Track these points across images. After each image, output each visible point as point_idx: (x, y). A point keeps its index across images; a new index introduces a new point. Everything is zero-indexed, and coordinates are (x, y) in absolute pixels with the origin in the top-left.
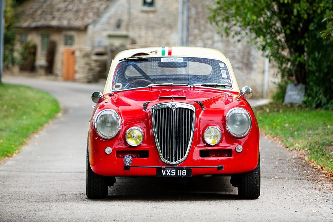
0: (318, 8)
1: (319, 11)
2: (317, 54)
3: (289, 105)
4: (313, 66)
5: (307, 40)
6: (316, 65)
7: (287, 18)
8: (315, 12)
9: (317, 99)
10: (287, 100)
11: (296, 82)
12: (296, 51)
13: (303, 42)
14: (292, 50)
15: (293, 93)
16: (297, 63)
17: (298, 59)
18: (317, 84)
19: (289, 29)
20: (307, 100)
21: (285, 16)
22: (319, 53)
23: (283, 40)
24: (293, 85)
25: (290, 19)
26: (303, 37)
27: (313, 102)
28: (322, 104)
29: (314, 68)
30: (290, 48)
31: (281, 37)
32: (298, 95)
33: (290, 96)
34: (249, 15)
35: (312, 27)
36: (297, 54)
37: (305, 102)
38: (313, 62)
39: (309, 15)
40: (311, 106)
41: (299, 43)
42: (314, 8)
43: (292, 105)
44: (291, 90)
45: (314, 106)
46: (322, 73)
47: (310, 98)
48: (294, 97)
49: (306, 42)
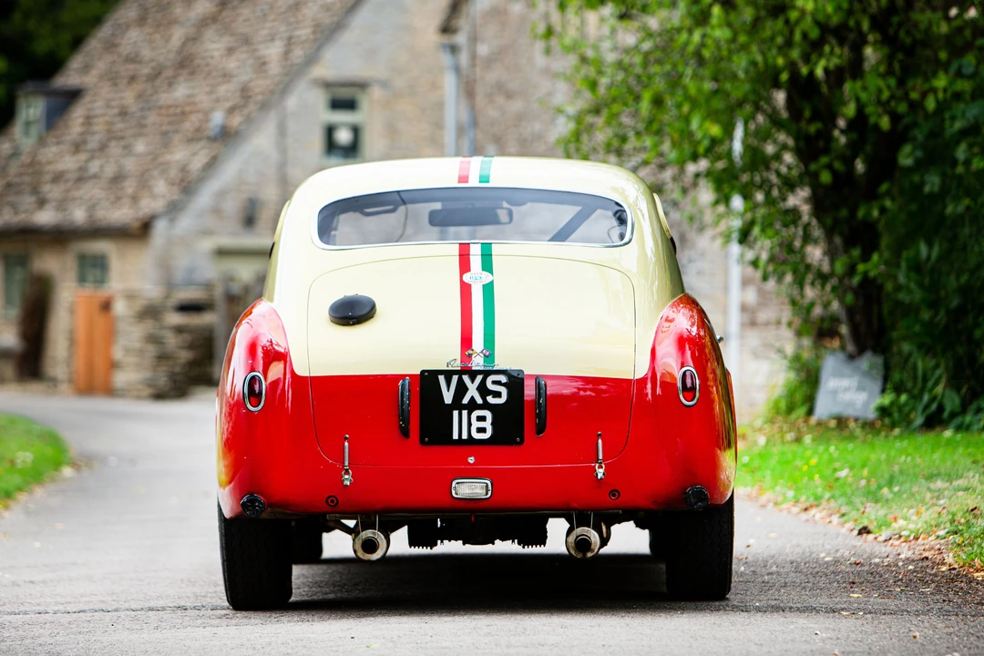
0: (924, 95)
1: (931, 104)
2: (923, 249)
3: (833, 423)
4: (913, 285)
5: (888, 203)
6: (921, 285)
7: (819, 133)
8: (916, 106)
9: (926, 398)
10: (824, 407)
11: (851, 347)
12: (849, 243)
13: (875, 213)
14: (838, 240)
15: (845, 383)
16: (856, 280)
17: (861, 268)
18: (927, 350)
19: (829, 167)
20: (892, 403)
21: (813, 129)
22: (930, 245)
23: (806, 209)
24: (841, 356)
25: (829, 138)
26: (872, 195)
27: (914, 409)
28: (946, 414)
29: (918, 295)
30: (829, 233)
31: (798, 199)
32: (861, 388)
33: (835, 392)
34: (695, 124)
35: (906, 158)
36: (856, 252)
37: (883, 411)
38: (913, 275)
39: (895, 118)
40: (909, 423)
41: (861, 213)
42: (914, 95)
43: (841, 422)
44: (838, 374)
45: (919, 421)
46: (942, 313)
47: (904, 398)
48: (848, 396)
49: (883, 210)
